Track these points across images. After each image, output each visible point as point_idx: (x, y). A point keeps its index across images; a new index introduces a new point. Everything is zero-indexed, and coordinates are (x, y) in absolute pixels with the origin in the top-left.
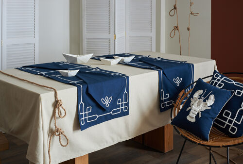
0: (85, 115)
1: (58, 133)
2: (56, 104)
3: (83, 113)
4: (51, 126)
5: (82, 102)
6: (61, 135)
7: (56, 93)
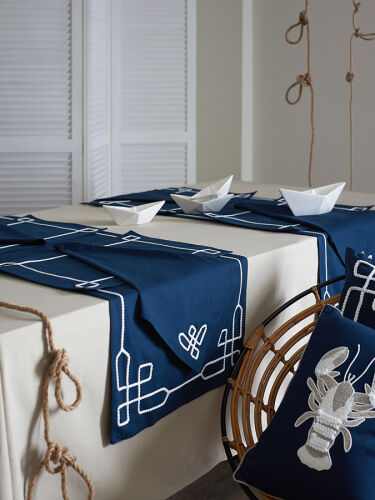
0: (134, 392)
1: (59, 464)
2: (50, 365)
3: (128, 387)
4: (34, 441)
5: (123, 350)
6: (68, 471)
7: (46, 326)
